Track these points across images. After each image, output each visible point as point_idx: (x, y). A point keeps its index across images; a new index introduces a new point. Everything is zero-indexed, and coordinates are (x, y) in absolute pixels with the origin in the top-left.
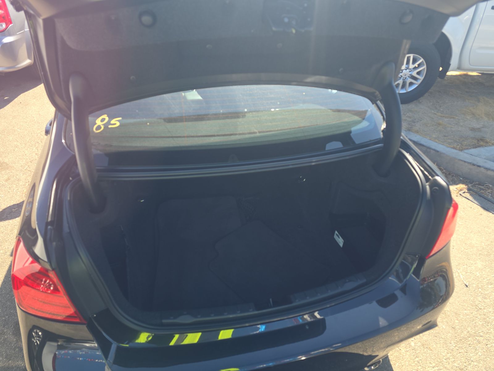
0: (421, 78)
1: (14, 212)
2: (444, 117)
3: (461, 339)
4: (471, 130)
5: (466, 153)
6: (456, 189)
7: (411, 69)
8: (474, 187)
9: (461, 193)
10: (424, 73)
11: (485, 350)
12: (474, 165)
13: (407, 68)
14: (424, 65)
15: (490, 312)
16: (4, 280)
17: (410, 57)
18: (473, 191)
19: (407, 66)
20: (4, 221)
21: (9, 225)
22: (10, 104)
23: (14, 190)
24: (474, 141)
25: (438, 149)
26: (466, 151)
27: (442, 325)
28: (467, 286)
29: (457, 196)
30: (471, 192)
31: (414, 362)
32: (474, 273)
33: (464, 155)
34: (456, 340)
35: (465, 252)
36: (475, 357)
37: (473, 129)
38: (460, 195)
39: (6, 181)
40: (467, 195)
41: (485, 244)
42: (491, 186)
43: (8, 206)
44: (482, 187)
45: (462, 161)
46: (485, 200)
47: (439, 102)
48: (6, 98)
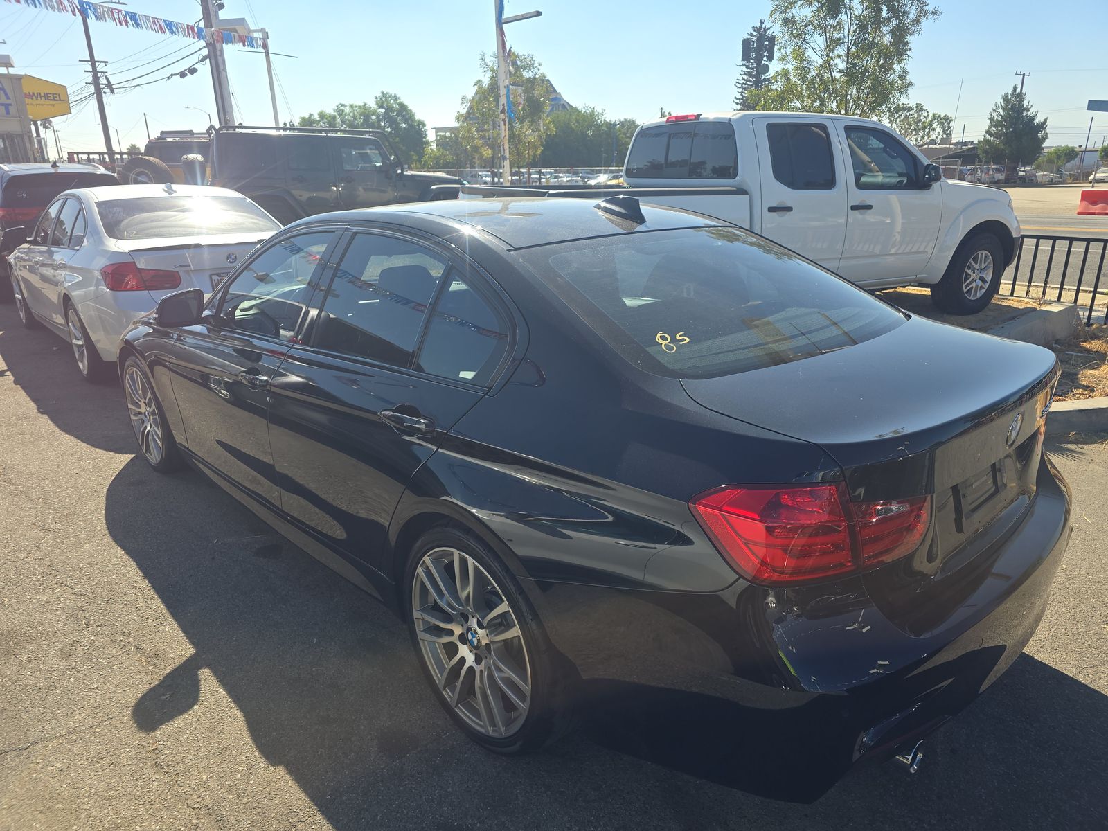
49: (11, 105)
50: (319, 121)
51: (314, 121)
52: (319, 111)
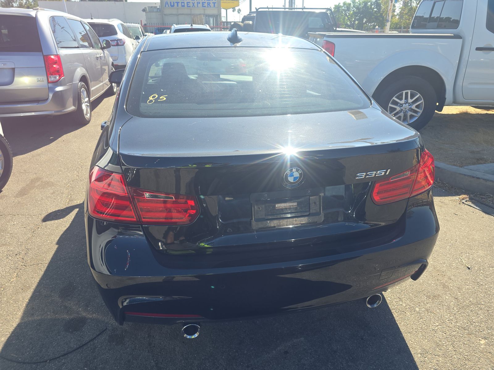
0: (420, 111)
1: (59, 215)
2: (445, 143)
3: (464, 306)
4: (471, 153)
5: (465, 168)
6: (459, 199)
7: (410, 103)
8: (476, 197)
9: (463, 201)
10: (422, 107)
11: (486, 315)
12: (473, 177)
13: (406, 103)
14: (422, 100)
15: (491, 287)
16: (51, 260)
17: (408, 92)
18: (475, 200)
19: (406, 101)
20: (51, 221)
21: (54, 224)
22: (54, 142)
23: (58, 200)
24: (473, 160)
25: (439, 166)
26: (465, 167)
27: (445, 296)
28: (469, 268)
29: (460, 204)
30: (473, 200)
31: (418, 322)
32: (476, 259)
33: (464, 170)
34: (458, 307)
35: (468, 244)
36: (476, 319)
37: (473, 152)
38: (463, 203)
39: (52, 194)
40: (470, 203)
41: (486, 239)
42: (492, 195)
43: (54, 211)
44: (483, 197)
45: (462, 174)
46: (486, 206)
47: (440, 133)
48: (51, 138)
49: (216, 3)
50: (342, 6)
51: (340, 7)
52: (343, 2)
